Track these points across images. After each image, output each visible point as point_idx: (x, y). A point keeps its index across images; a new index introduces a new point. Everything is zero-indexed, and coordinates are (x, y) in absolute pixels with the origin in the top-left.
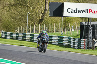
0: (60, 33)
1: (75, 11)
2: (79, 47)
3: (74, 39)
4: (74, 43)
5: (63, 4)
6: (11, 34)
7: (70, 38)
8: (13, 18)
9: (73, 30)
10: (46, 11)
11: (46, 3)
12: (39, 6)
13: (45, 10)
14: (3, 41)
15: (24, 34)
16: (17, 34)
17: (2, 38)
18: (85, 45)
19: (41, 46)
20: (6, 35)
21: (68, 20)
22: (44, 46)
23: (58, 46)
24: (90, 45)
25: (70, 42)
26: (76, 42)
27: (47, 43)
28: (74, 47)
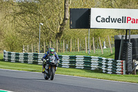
0: (87, 52)
1: (108, 20)
2: (114, 72)
3: (107, 60)
4: (107, 66)
5: (89, 10)
6: (17, 54)
7: (100, 60)
8: (19, 32)
9: (105, 47)
10: (66, 21)
11: (65, 9)
12: (56, 14)
13: (65, 19)
14: (6, 65)
15: (35, 55)
16: (26, 55)
17: (3, 60)
18: (122, 68)
19: (48, 70)
20: (10, 57)
21: (98, 34)
22: (52, 71)
23: (84, 71)
24: (130, 69)
25: (100, 65)
26: (110, 64)
27: (55, 66)
28: (107, 71)
